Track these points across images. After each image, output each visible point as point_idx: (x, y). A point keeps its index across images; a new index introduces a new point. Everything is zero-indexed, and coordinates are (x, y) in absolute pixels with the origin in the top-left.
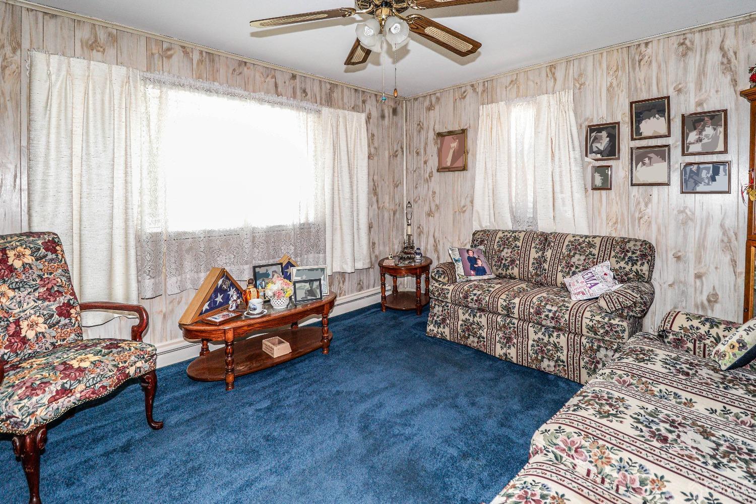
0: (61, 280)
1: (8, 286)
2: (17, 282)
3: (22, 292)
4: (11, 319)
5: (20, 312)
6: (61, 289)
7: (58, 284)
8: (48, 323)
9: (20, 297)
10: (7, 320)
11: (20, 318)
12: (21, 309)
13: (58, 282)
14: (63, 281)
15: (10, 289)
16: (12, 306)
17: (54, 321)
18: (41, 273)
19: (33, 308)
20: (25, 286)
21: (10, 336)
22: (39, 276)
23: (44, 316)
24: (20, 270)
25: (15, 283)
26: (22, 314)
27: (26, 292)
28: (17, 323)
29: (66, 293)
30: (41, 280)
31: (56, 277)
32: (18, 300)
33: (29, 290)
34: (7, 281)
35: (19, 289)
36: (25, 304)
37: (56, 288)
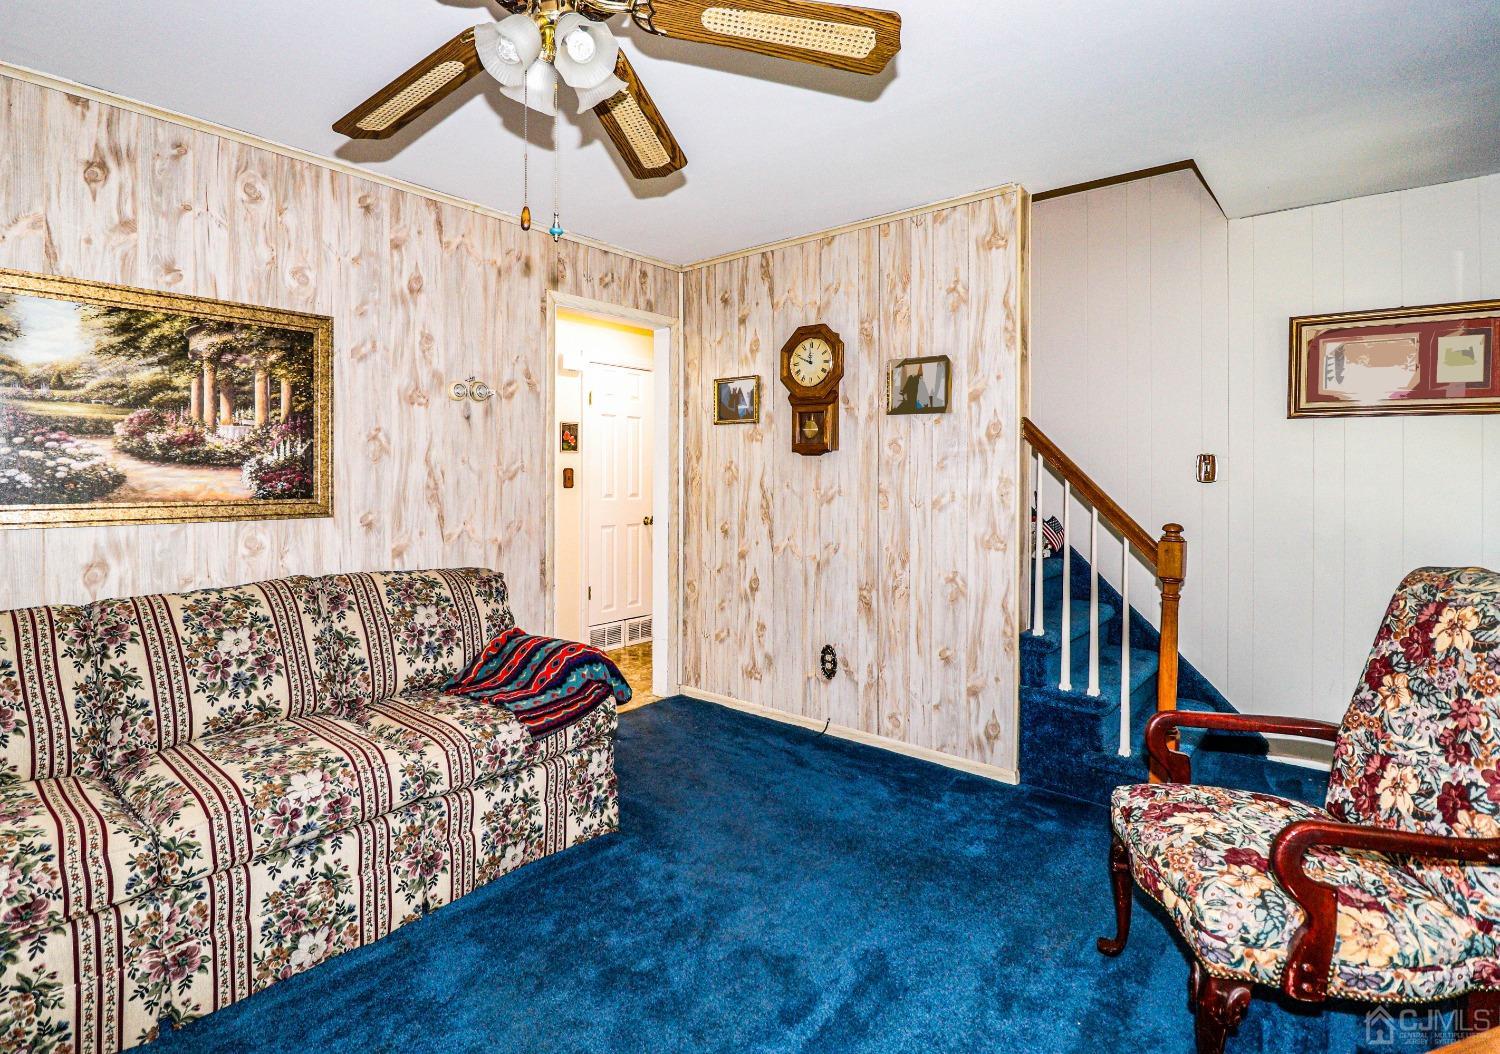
0: (1488, 725)
1: (1409, 681)
2: (1423, 681)
3: (1422, 706)
4: (1382, 747)
5: (1401, 745)
6: (1474, 747)
7: (1476, 730)
8: (1417, 802)
9: (1415, 715)
10: (1376, 745)
11: (1393, 756)
12: (1404, 741)
13: (1479, 723)
14: (1491, 729)
15: (1408, 687)
16: (1395, 724)
17: (1427, 809)
18: (1464, 684)
19: (1419, 754)
20: (1432, 698)
21: (1365, 776)
22: (1459, 689)
23: (1423, 782)
24: (1439, 657)
25: (1419, 681)
26: (1401, 751)
27: (1428, 712)
28: (1386, 759)
29: (1478, 763)
30: (1457, 701)
31: (1484, 710)
32: (1410, 719)
33: (1436, 711)
34: (1411, 670)
35: (1420, 695)
36: (1417, 736)
37: (1468, 737)
